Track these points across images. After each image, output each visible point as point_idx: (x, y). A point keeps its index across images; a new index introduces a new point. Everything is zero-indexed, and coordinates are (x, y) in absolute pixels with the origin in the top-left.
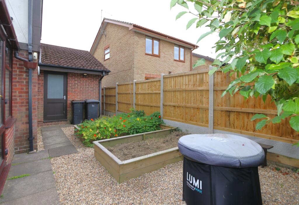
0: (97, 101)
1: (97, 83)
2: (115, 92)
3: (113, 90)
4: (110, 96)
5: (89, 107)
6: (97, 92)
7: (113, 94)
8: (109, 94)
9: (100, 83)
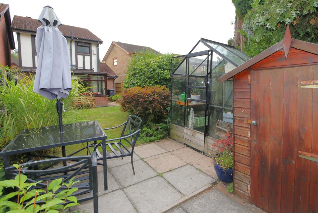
0: (113, 89)
1: (113, 82)
2: (121, 85)
3: (120, 84)
4: (118, 87)
5: (110, 92)
6: (113, 86)
7: (120, 86)
8: (117, 86)
9: (114, 82)
